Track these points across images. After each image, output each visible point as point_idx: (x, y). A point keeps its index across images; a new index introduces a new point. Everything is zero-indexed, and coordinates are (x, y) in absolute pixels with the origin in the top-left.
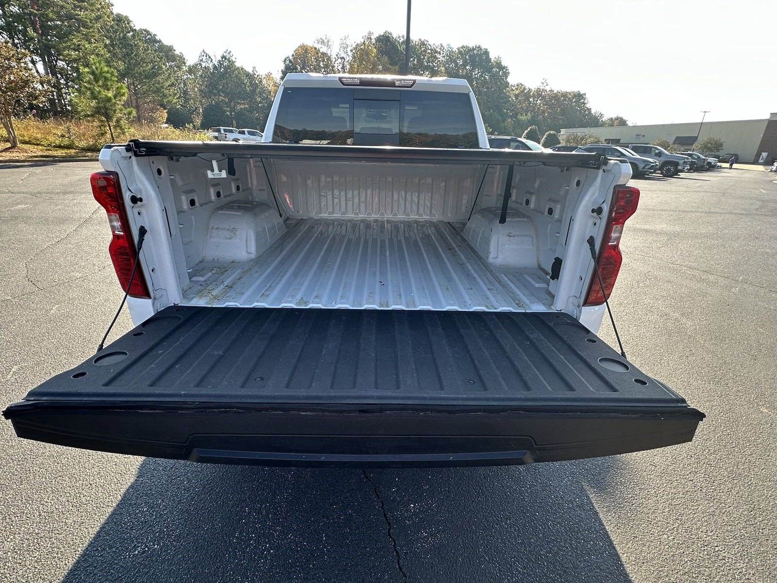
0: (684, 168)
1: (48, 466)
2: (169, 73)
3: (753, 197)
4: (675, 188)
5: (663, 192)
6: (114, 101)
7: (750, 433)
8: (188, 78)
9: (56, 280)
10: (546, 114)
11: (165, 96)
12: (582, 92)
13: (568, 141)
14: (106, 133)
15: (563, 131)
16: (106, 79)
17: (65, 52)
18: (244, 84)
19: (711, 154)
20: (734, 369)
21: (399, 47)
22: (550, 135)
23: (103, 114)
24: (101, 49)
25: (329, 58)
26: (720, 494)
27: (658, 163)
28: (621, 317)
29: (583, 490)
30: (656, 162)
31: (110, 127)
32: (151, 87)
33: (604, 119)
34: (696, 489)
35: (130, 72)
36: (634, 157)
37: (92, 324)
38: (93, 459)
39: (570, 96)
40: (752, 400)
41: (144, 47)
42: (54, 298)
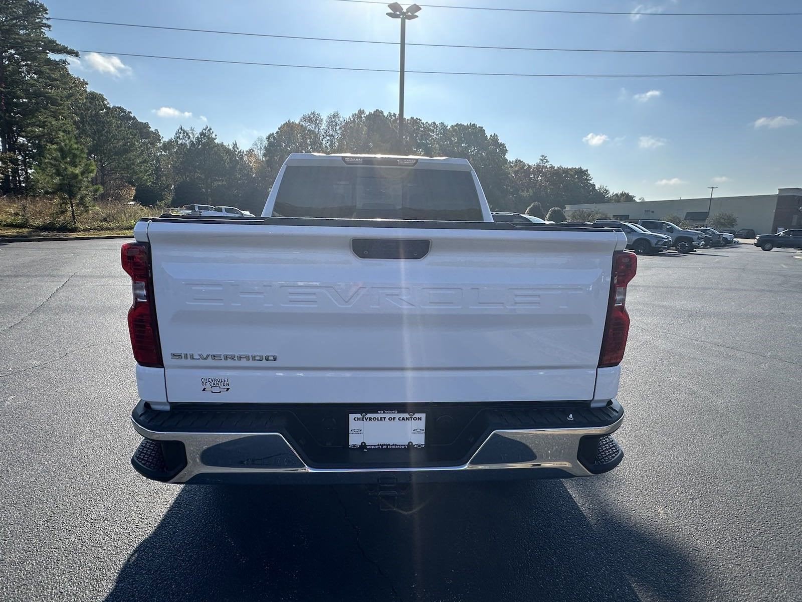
0: (699, 244)
1: (9, 574)
2: (142, 150)
3: (775, 273)
4: (692, 264)
5: (680, 269)
6: (80, 177)
7: (795, 513)
8: (161, 155)
9: (10, 369)
10: (549, 191)
11: (135, 172)
12: (584, 168)
13: (574, 217)
14: (66, 211)
15: (568, 207)
16: (75, 156)
17: (28, 129)
18: (223, 160)
19: (725, 229)
20: (771, 447)
21: (390, 125)
22: (554, 211)
23: (66, 191)
24: (69, 125)
25: (316, 136)
26: (771, 578)
27: (671, 239)
28: (647, 396)
29: (623, 579)
30: (668, 238)
31: (72, 204)
32: (120, 164)
33: (609, 195)
34: (745, 574)
35: (99, 148)
36: (644, 233)
37: (55, 416)
38: (62, 564)
39: (572, 173)
40: (794, 478)
41: (117, 124)
42: (8, 389)
